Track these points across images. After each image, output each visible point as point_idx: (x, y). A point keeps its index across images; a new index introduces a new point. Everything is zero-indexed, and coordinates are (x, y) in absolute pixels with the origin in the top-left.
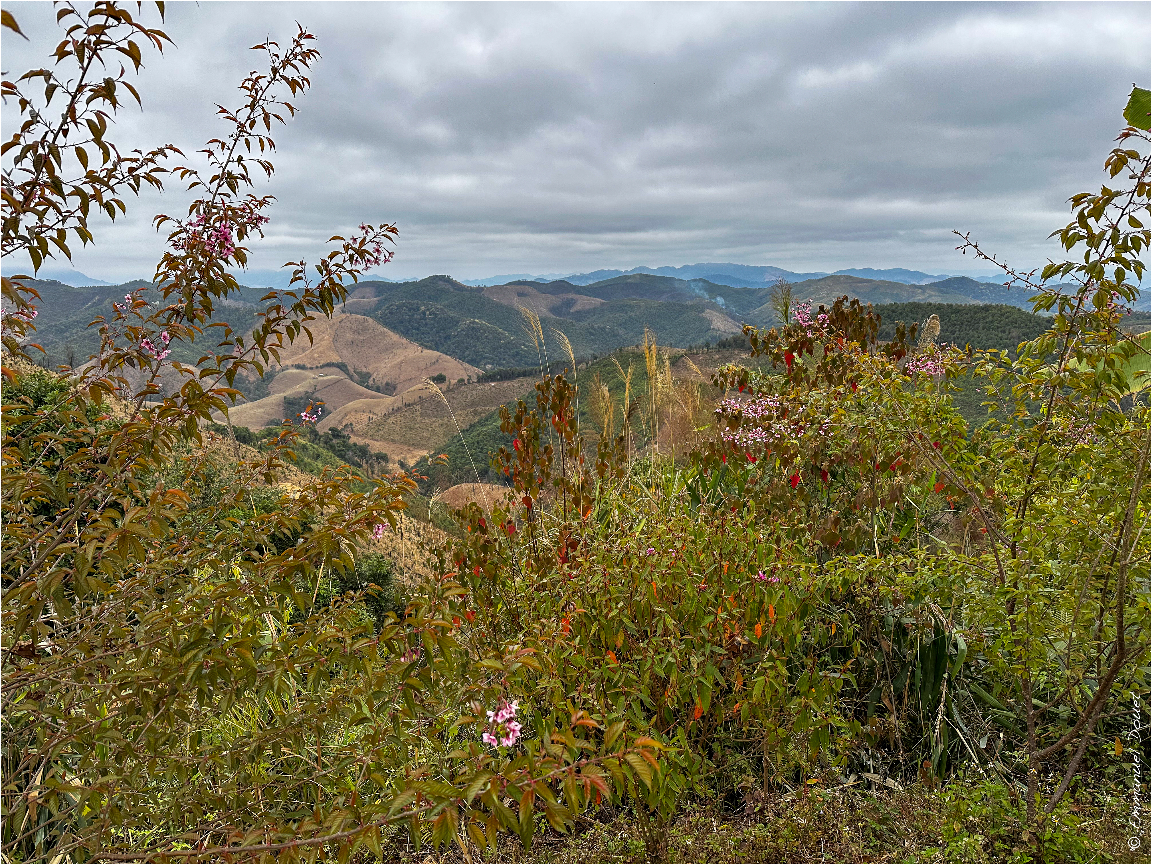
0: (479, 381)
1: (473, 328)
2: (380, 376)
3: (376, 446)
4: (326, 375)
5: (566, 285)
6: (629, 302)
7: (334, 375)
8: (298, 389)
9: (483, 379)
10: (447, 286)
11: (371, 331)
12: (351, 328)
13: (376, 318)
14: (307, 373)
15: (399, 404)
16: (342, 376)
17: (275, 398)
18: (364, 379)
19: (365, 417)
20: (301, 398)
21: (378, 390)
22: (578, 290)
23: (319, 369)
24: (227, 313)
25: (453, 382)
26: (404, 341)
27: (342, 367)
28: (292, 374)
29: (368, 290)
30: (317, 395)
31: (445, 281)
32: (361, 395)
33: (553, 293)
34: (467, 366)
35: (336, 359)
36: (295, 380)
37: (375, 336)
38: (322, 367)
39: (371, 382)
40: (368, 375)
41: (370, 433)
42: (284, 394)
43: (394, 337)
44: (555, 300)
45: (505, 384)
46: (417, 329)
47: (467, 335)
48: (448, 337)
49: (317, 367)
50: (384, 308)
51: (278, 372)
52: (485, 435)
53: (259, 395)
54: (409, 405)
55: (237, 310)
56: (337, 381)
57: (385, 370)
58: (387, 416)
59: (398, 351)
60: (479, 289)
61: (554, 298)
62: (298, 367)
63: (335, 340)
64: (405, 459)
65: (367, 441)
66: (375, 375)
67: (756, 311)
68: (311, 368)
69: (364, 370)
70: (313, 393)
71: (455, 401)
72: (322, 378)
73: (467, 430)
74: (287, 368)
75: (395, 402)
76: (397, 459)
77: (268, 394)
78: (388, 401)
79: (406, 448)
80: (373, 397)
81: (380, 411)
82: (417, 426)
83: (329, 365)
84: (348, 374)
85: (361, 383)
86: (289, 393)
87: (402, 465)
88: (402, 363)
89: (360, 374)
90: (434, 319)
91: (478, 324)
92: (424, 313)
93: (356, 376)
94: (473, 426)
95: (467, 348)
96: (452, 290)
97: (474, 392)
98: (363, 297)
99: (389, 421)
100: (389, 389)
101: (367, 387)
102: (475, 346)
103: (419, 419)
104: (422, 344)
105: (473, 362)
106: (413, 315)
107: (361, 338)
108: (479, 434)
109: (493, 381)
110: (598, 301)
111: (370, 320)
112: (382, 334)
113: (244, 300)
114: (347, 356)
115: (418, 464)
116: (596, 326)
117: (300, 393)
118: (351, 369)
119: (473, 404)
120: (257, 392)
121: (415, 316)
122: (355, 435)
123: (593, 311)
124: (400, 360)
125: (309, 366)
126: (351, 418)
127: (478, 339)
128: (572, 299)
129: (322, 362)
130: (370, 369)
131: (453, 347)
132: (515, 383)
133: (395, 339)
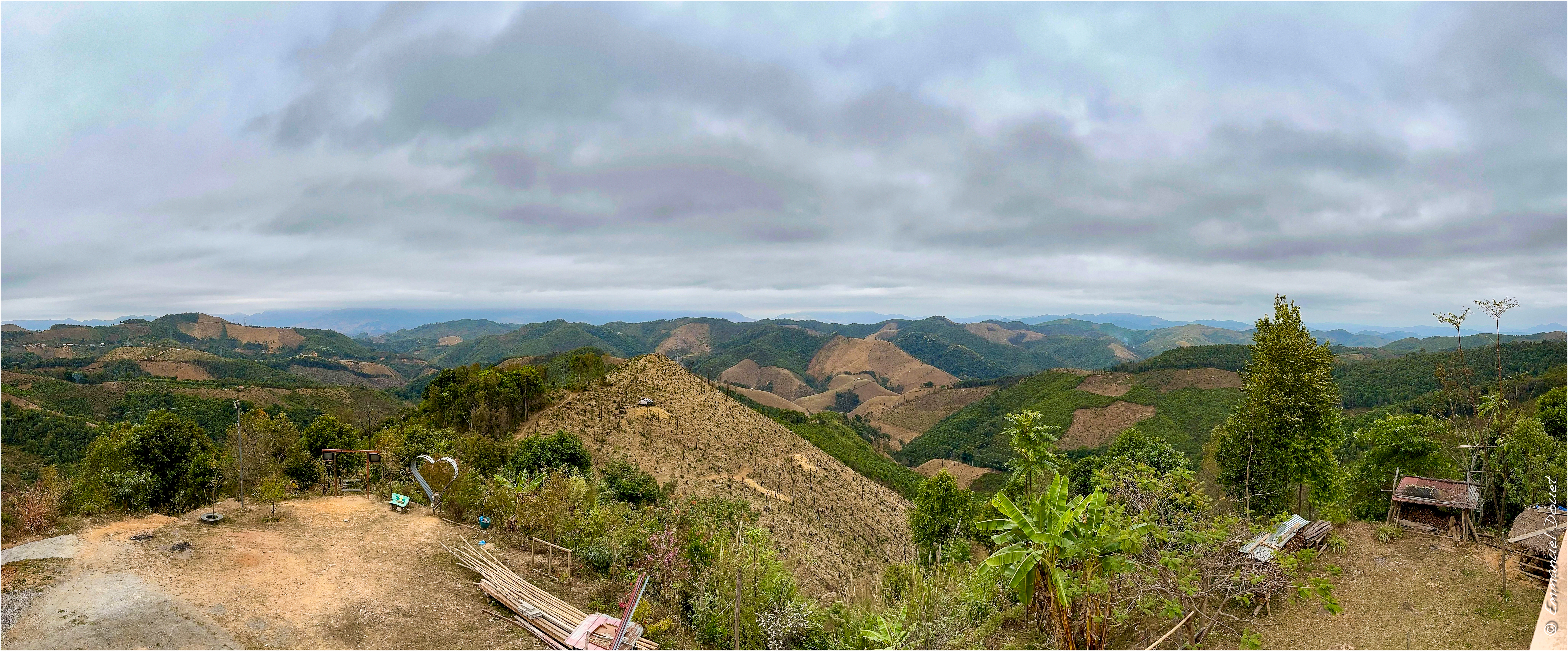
0: (954, 388)
1: (957, 351)
2: (895, 380)
3: (886, 429)
4: (862, 379)
5: (1021, 324)
6: (1061, 337)
7: (866, 379)
8: (844, 388)
9: (958, 386)
10: (942, 323)
11: (891, 351)
12: (880, 349)
13: (896, 344)
14: (852, 378)
15: (902, 401)
16: (871, 379)
17: (831, 392)
18: (884, 382)
19: (881, 407)
20: (846, 393)
21: (892, 390)
22: (1028, 328)
23: (858, 375)
24: (810, 339)
25: (938, 387)
26: (911, 358)
27: (872, 374)
28: (842, 377)
29: (893, 324)
30: (855, 392)
31: (941, 320)
32: (882, 394)
33: (1011, 329)
34: (950, 376)
35: (869, 369)
36: (844, 381)
37: (894, 354)
38: (860, 374)
39: (889, 384)
40: (888, 380)
41: (883, 419)
42: (837, 390)
43: (905, 355)
44: (1013, 334)
45: (972, 390)
46: (921, 350)
47: (953, 355)
48: (940, 356)
49: (857, 374)
50: (902, 336)
51: (835, 376)
52: (954, 425)
53: (822, 390)
54: (908, 402)
55: (816, 337)
56: (868, 383)
57: (898, 377)
58: (894, 408)
59: (906, 365)
60: (964, 325)
61: (1012, 332)
62: (846, 373)
63: (869, 357)
64: (902, 437)
65: (881, 424)
66: (892, 380)
67: (1144, 345)
68: (854, 374)
69: (885, 376)
70: (853, 390)
71: (938, 400)
72: (859, 381)
73: (944, 421)
74: (840, 373)
75: (899, 400)
76: (898, 438)
77: (828, 389)
78: (897, 398)
79: (905, 430)
80: (889, 395)
81: (891, 404)
82: (912, 416)
83: (864, 372)
84: (876, 379)
85: (883, 385)
86: (839, 389)
87: (901, 442)
88: (908, 372)
89: (882, 379)
90: (932, 344)
91: (960, 348)
92: (926, 340)
93: (880, 380)
94: (948, 418)
95: (952, 364)
96: (945, 325)
97: (951, 395)
98: (890, 329)
99: (895, 412)
100: (899, 389)
101: (886, 388)
102: (957, 363)
103: (914, 411)
104: (922, 361)
105: (955, 373)
106: (919, 341)
107: (885, 356)
108: (950, 425)
109: (963, 388)
110: (1041, 335)
111: (892, 344)
112: (899, 353)
113: (821, 330)
114: (876, 367)
115: (911, 443)
116: (1038, 352)
117: (845, 389)
118: (878, 377)
119: (949, 403)
120: (822, 388)
121: (921, 342)
122: (874, 420)
123: (1038, 342)
124: (907, 370)
125: (852, 372)
126: (873, 408)
127: (959, 357)
128: (1024, 334)
129: (861, 371)
130: (889, 376)
131: (943, 362)
132: (978, 390)
133: (906, 357)
